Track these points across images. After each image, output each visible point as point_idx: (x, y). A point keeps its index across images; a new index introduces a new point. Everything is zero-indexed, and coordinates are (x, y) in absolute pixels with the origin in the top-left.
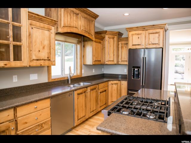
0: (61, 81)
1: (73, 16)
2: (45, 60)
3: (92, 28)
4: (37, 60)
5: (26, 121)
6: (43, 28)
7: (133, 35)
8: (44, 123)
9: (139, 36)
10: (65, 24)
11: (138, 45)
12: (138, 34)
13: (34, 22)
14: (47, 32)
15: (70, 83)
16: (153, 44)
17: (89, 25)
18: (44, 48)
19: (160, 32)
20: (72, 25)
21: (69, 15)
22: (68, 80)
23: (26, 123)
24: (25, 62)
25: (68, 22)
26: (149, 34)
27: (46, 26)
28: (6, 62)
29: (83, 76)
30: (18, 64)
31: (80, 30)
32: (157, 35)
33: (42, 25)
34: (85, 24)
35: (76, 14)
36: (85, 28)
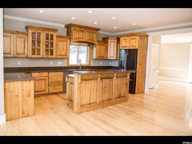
0: (75, 67)
1: (81, 33)
2: (64, 55)
3: (95, 37)
4: (60, 55)
5: (52, 78)
6: (63, 41)
7: (122, 40)
8: (60, 82)
9: (126, 41)
10: (75, 38)
11: (125, 47)
12: (125, 40)
13: (59, 39)
14: (65, 43)
15: (80, 68)
16: (133, 46)
17: (93, 36)
18: (63, 50)
19: (136, 38)
20: (79, 37)
21: (78, 33)
22: (79, 67)
23: (52, 79)
24: (54, 56)
25: (77, 36)
26: (131, 39)
27: (65, 40)
28: (47, 56)
29: (91, 66)
30: (51, 57)
31: (85, 39)
32: (135, 40)
33: (63, 39)
34: (89, 35)
35: (82, 31)
36: (89, 38)
